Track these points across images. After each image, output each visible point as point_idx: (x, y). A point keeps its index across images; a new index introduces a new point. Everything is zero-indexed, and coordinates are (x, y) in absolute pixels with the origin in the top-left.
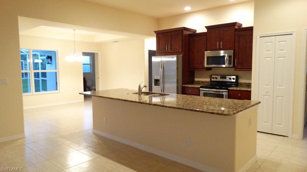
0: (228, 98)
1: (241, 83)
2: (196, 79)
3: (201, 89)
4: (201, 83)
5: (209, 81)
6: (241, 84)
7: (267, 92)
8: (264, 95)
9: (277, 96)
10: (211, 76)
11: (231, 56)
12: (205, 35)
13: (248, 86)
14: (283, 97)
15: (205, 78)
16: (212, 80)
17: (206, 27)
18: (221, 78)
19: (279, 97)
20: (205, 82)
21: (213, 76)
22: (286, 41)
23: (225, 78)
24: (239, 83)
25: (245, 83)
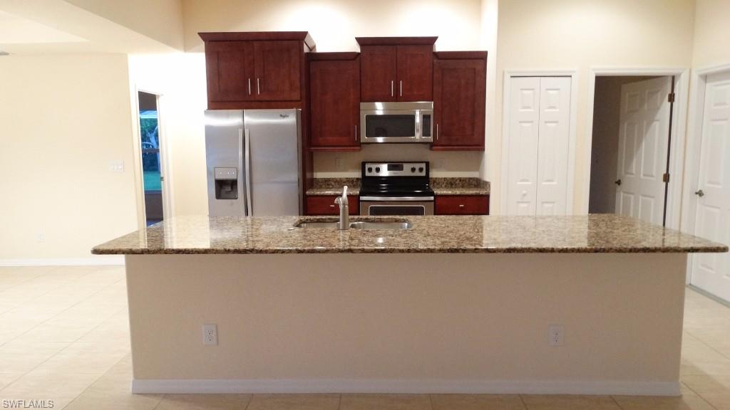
0: (435, 214)
1: (436, 178)
2: (319, 175)
3: (363, 198)
4: (333, 183)
5: (357, 179)
6: (434, 182)
7: (524, 195)
8: (519, 202)
9: (543, 203)
10: (364, 164)
11: (429, 116)
12: (354, 59)
13: (452, 184)
14: (553, 202)
15: (345, 170)
16: (368, 174)
17: (359, 40)
18: (389, 169)
19: (547, 202)
20: (345, 180)
21: (367, 166)
22: (558, 89)
23: (401, 168)
24: (432, 178)
25: (445, 179)
